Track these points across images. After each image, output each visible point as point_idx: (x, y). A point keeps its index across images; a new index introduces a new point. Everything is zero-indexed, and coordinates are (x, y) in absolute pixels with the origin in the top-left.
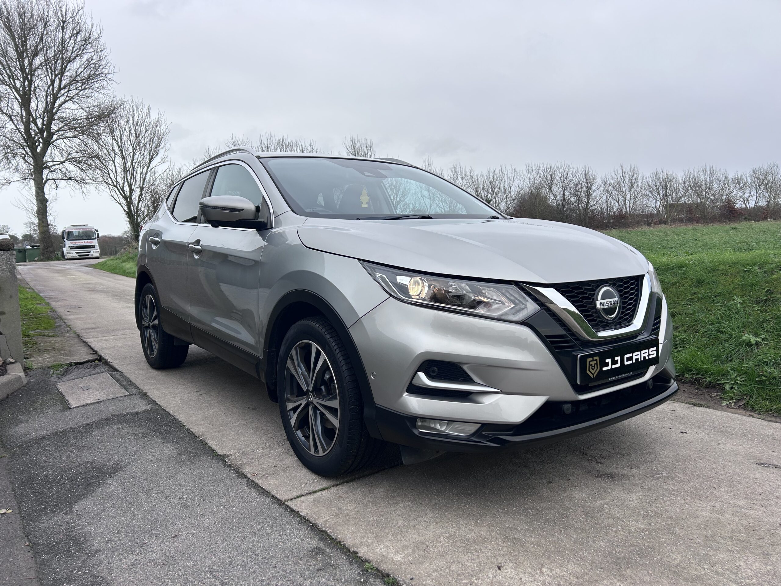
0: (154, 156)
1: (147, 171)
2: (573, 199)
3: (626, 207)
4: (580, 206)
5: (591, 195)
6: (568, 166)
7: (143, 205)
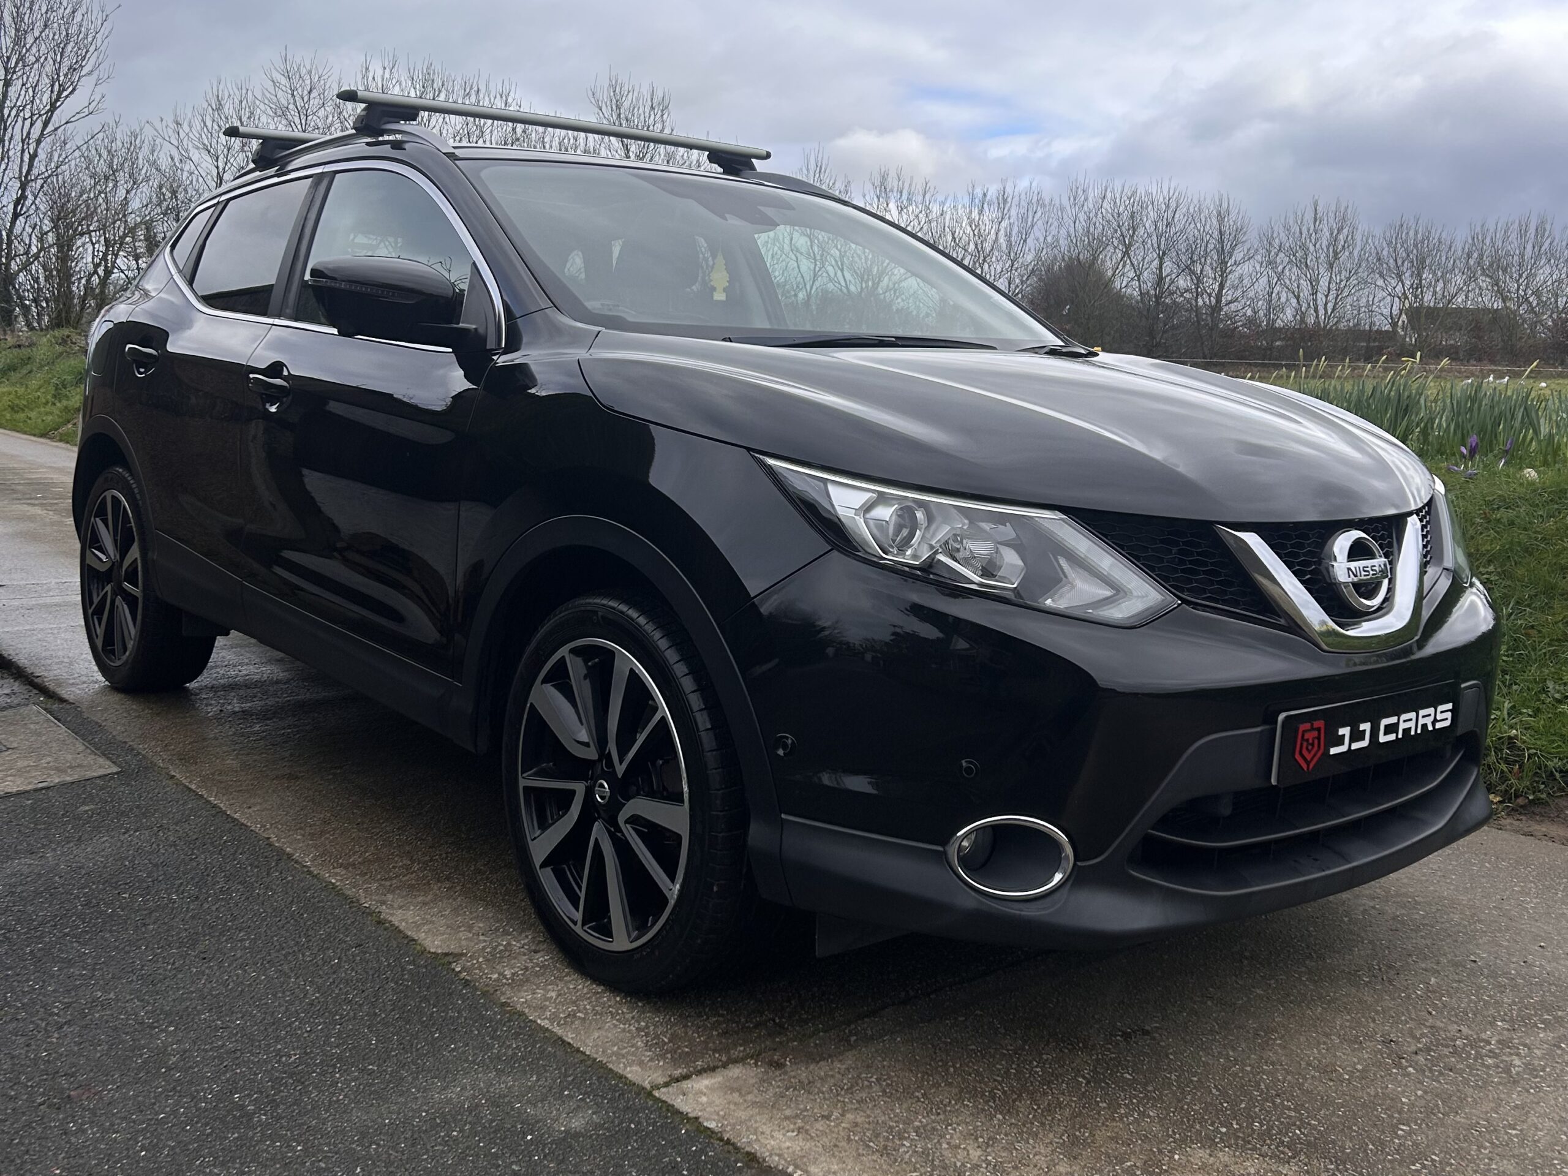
0: (65, 93)
1: (42, 134)
2: (1183, 282)
3: (1316, 311)
4: (1200, 300)
5: (1230, 272)
6: (1176, 194)
7: (29, 230)
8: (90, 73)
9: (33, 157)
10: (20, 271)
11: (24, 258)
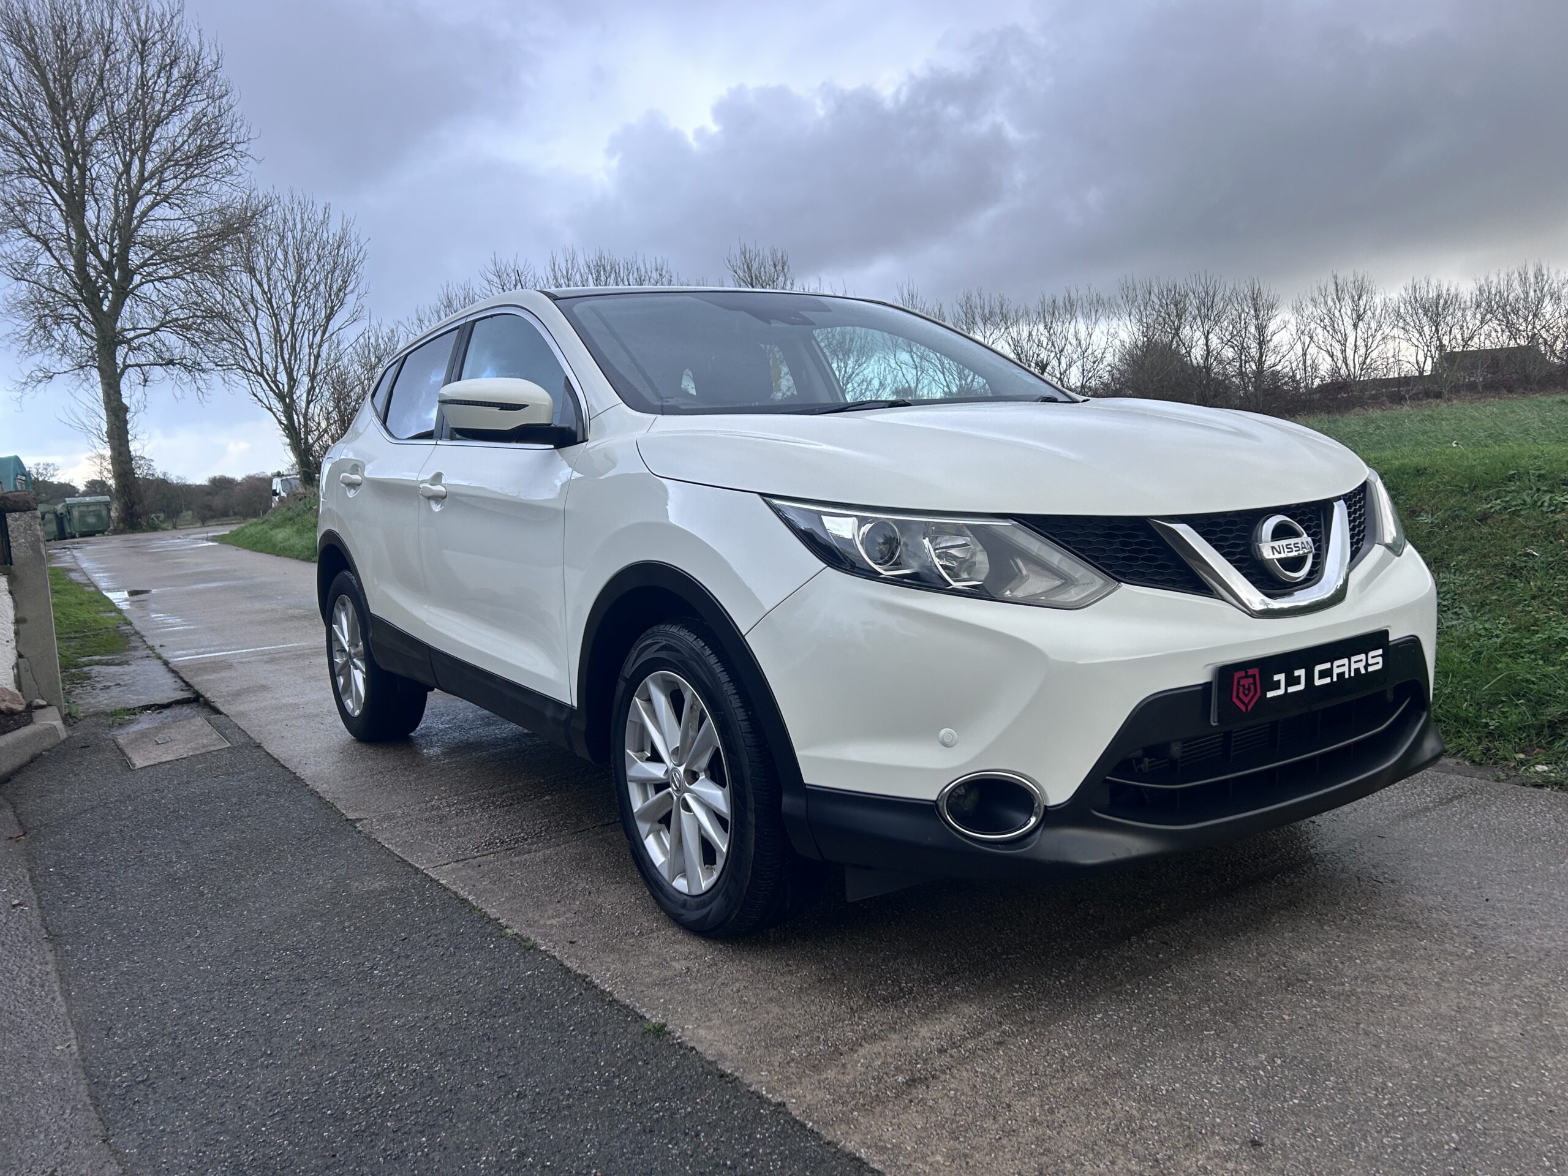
0: (336, 308)
1: (322, 340)
2: (1227, 353)
3: (1347, 364)
5: (1268, 341)
6: (1213, 283)
7: (317, 411)
8: (352, 291)
9: (318, 356)
10: (314, 442)
11: (316, 433)
